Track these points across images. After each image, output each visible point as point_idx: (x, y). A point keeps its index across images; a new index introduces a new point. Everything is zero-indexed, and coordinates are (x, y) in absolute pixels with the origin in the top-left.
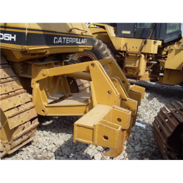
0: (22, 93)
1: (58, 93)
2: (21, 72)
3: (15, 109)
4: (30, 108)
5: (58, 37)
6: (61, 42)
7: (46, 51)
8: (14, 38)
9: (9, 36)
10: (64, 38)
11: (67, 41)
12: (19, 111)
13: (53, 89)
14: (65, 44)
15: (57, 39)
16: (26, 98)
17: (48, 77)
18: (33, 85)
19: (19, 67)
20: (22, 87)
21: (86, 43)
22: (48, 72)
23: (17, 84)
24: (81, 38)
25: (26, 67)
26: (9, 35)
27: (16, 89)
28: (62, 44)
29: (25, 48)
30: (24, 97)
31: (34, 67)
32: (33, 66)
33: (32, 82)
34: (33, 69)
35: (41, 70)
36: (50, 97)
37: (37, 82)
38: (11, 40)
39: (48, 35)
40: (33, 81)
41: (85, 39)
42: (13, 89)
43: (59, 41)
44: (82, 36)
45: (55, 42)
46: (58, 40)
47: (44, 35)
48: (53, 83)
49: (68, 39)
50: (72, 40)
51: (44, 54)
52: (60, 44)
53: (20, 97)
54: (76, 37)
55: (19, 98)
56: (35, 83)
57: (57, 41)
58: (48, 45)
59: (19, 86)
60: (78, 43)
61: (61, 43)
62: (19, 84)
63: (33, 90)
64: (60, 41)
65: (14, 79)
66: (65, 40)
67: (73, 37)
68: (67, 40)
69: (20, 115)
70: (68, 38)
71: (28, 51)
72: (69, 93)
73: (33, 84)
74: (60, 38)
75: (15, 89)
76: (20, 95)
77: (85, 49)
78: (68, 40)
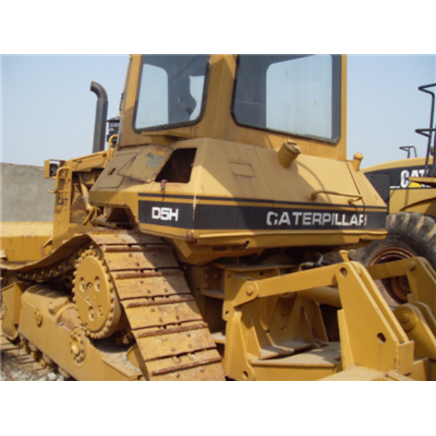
0: (196, 328)
1: (296, 340)
2: (205, 285)
3: (174, 360)
4: (208, 361)
5: (280, 211)
6: (288, 221)
7: (247, 242)
8: (176, 215)
9: (168, 212)
10: (297, 214)
11: (307, 221)
12: (181, 364)
13: (282, 329)
14: (300, 226)
15: (276, 215)
16: (205, 340)
17: (257, 298)
18: (228, 315)
19: (200, 276)
20: (199, 317)
21: (365, 224)
22: (258, 287)
23: (190, 310)
24: (349, 214)
25: (216, 276)
26: (167, 209)
27: (184, 320)
28: (293, 227)
29: (192, 234)
30: (201, 337)
31: (229, 276)
32: (226, 274)
33: (225, 309)
34: (227, 281)
35: (244, 282)
36: (274, 345)
37: (238, 308)
38: (170, 219)
39: (250, 208)
40: (228, 306)
41: (361, 216)
42: (178, 318)
43: (282, 221)
44: (353, 209)
45: (269, 223)
46: (279, 218)
47: (239, 207)
48: (283, 315)
49: (307, 216)
50: (322, 219)
51: (243, 247)
53: (189, 336)
54: (331, 212)
55: (187, 338)
56: (233, 310)
57: (276, 222)
58: (250, 228)
59: (193, 313)
60: (339, 224)
61: (289, 223)
62: (194, 310)
63: (228, 326)
64: (285, 221)
65: (184, 299)
66: (301, 218)
67: (322, 212)
68: (305, 218)
69: (180, 372)
70: (310, 214)
71: (198, 241)
72: (325, 340)
73: (227, 312)
74: (285, 214)
75: (182, 319)
76: (192, 332)
77: (363, 237)
78: (309, 219)
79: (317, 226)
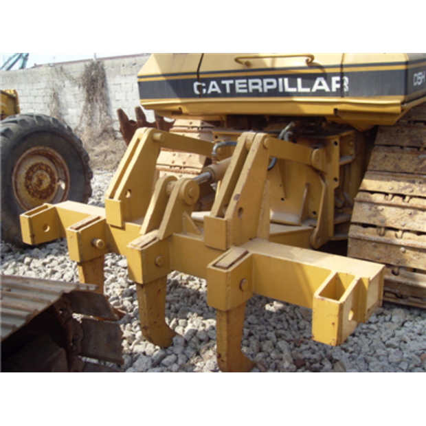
6: (217, 89)
10: (227, 83)
11: (240, 88)
13: (282, 199)
15: (204, 85)
20: (201, 166)
28: (224, 94)
39: (177, 81)
43: (211, 90)
44: (318, 71)
45: (197, 92)
46: (207, 87)
47: (168, 81)
49: (240, 84)
52: (214, 94)
57: (204, 91)
61: (219, 91)
64: (214, 90)
67: (262, 78)
68: (237, 86)
70: (245, 81)
74: (213, 83)
78: (245, 86)
79: (256, 93)
